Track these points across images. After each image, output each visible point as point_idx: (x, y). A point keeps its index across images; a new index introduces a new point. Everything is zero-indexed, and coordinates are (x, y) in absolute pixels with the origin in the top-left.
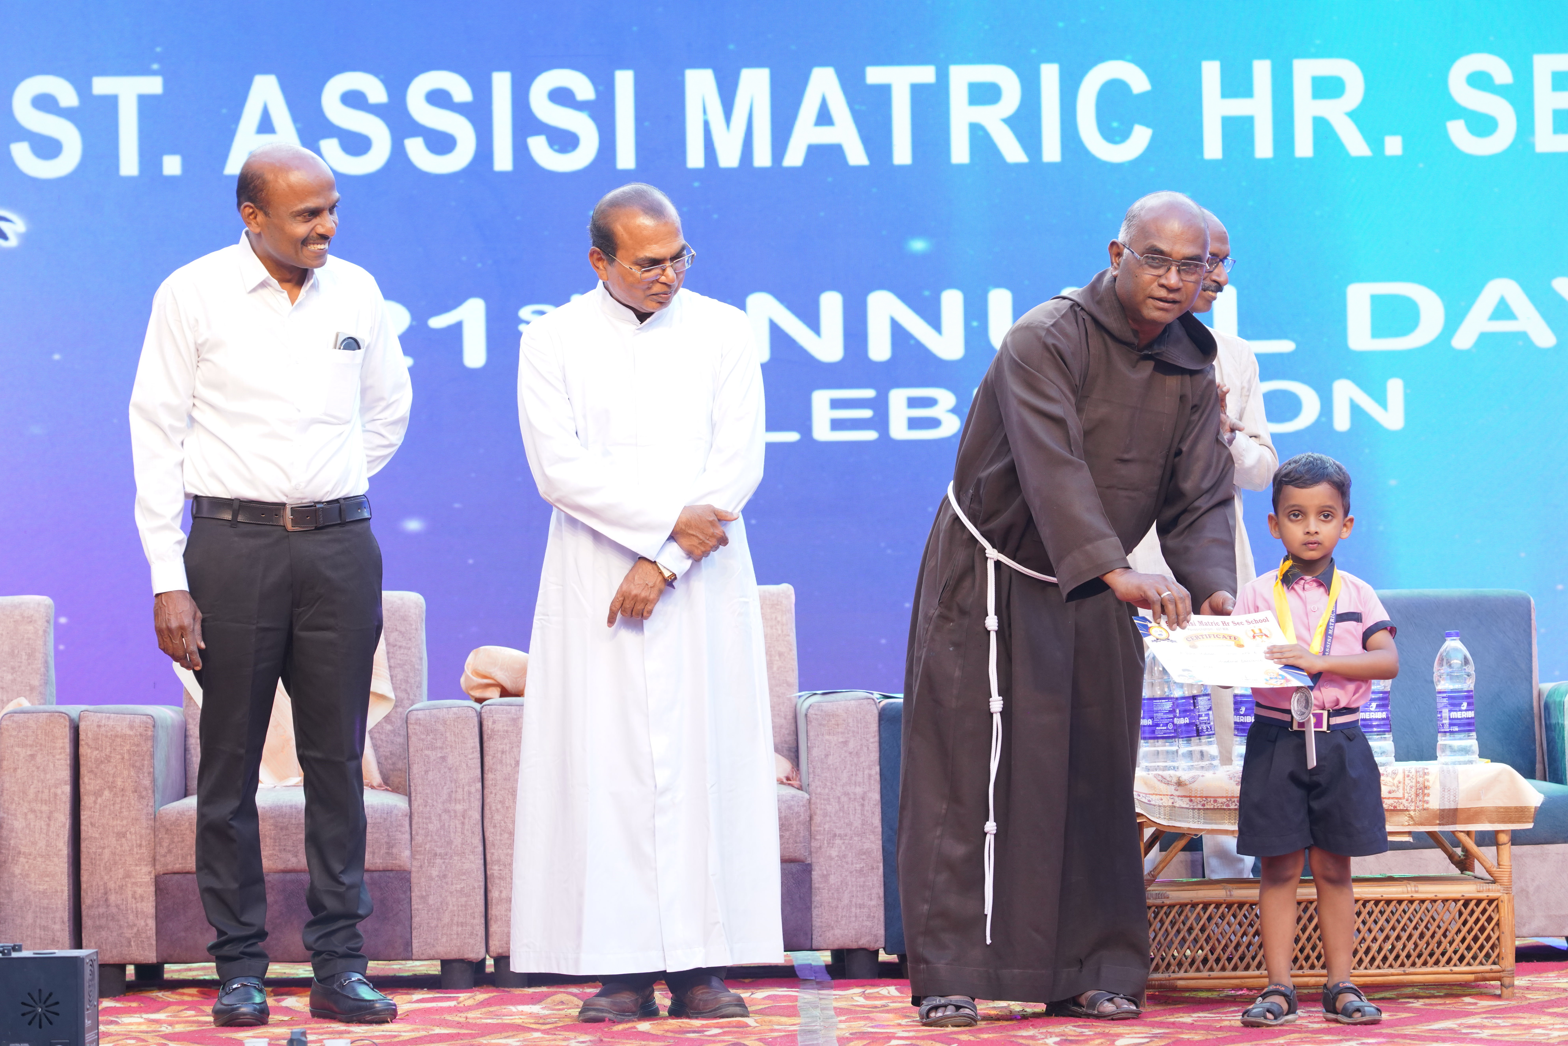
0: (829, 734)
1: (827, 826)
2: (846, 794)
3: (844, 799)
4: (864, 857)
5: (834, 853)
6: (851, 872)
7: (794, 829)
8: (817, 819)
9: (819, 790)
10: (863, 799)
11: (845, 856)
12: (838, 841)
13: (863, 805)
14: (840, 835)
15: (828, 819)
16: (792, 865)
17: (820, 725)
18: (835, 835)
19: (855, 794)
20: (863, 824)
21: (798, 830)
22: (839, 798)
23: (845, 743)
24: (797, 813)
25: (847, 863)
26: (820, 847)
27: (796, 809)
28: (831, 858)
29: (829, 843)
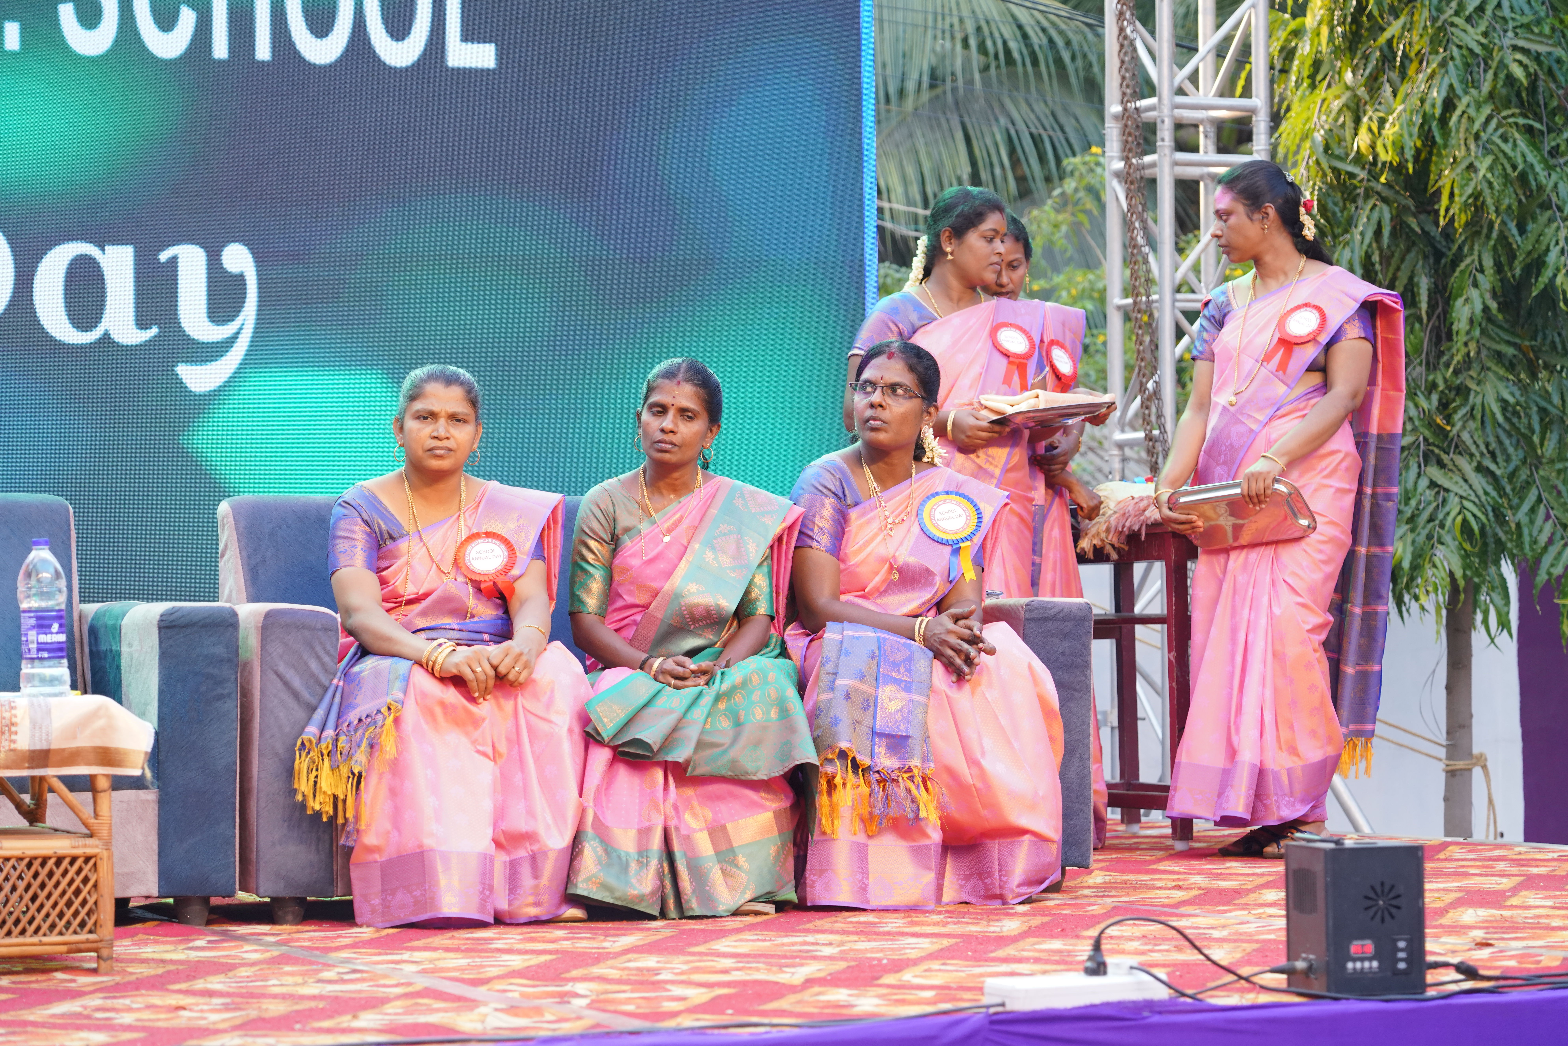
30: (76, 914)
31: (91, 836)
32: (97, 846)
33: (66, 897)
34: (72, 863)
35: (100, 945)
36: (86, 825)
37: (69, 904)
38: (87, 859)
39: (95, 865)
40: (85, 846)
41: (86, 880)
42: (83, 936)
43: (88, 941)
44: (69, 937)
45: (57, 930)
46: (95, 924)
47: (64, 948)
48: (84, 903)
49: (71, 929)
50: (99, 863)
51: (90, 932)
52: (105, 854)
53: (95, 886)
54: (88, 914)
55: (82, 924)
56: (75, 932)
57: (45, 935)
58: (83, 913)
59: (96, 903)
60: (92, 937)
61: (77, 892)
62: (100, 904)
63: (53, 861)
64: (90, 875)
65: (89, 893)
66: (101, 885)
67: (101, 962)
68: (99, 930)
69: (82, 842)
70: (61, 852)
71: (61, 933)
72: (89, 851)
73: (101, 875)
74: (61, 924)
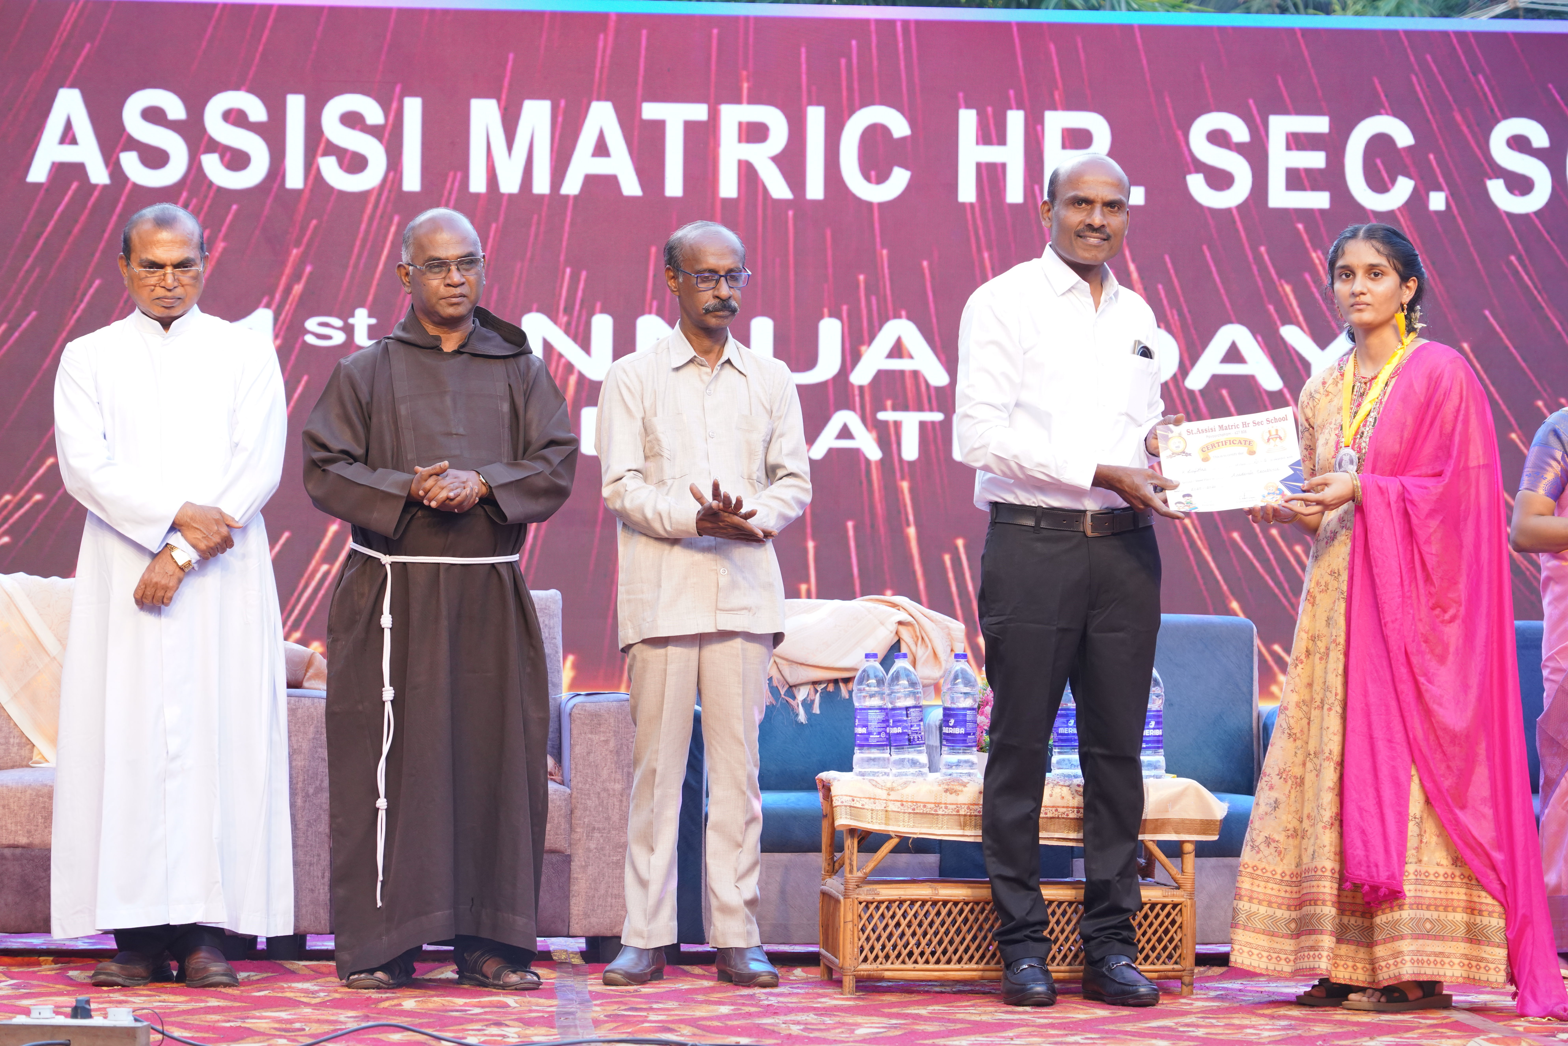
0: (592, 733)
1: (586, 820)
2: (605, 790)
3: (604, 795)
4: (620, 850)
5: (592, 846)
6: (608, 864)
7: (556, 822)
8: (578, 813)
9: (580, 785)
10: (622, 795)
11: (602, 849)
12: (597, 835)
13: (621, 801)
14: (598, 829)
15: (588, 813)
16: (553, 855)
17: (583, 724)
18: (594, 828)
19: (614, 790)
20: (621, 819)
21: (559, 823)
22: (599, 793)
23: (606, 742)
24: (559, 806)
25: (605, 855)
26: (579, 840)
27: (558, 803)
28: (589, 850)
29: (587, 836)
30: (1165, 949)
31: (1178, 888)
32: (1183, 896)
33: (1158, 935)
34: (1163, 909)
35: (1184, 973)
36: (1175, 880)
37: (1160, 940)
38: (1175, 906)
39: (1181, 910)
40: (1173, 896)
41: (1173, 922)
42: (1169, 967)
43: (1173, 970)
44: (1158, 967)
45: (1150, 961)
46: (1180, 956)
47: (1155, 975)
48: (1171, 940)
49: (1161, 960)
50: (1184, 909)
51: (1176, 963)
52: (1189, 902)
53: (1180, 927)
54: (1175, 949)
55: (1170, 957)
56: (1164, 963)
57: (1140, 964)
58: (1171, 947)
59: (1180, 940)
60: (1176, 967)
61: (1166, 932)
62: (1184, 941)
63: (1148, 906)
64: (1176, 918)
65: (1176, 932)
66: (1184, 927)
67: (1184, 987)
68: (1183, 962)
69: (1171, 892)
70: (1154, 900)
71: (1153, 963)
72: (1176, 900)
73: (1185, 918)
74: (1153, 956)
